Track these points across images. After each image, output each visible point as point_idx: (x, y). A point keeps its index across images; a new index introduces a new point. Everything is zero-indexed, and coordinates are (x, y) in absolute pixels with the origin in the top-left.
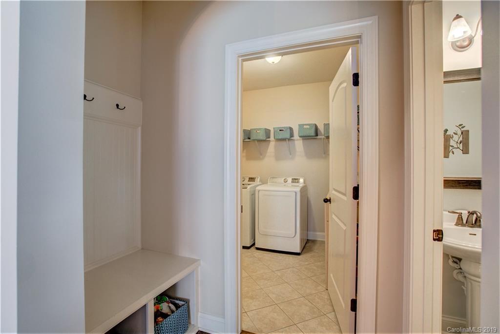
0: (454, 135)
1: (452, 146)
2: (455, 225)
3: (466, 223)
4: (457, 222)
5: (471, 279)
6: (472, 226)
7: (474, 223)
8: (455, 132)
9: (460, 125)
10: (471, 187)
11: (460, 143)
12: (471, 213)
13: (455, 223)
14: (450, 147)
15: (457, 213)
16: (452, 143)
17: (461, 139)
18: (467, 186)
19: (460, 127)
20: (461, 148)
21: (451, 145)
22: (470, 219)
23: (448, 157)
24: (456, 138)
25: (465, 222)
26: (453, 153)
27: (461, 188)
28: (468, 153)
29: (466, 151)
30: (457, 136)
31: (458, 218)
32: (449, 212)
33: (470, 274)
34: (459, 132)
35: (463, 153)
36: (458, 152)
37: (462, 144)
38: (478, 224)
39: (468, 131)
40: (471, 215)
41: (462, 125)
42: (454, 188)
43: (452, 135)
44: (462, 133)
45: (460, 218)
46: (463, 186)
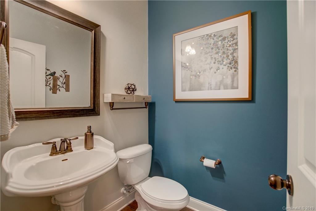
0: (60, 77)
1: (59, 86)
2: (51, 155)
3: (60, 150)
4: (51, 152)
5: (63, 206)
6: (64, 152)
7: (66, 148)
8: (61, 75)
9: (64, 71)
10: (64, 116)
11: (64, 84)
12: (63, 141)
13: (50, 153)
14: (58, 86)
15: (51, 143)
16: (59, 83)
17: (64, 81)
18: (60, 115)
19: (64, 72)
20: (65, 87)
21: (58, 84)
22: (62, 147)
23: (56, 93)
24: (61, 79)
25: (58, 149)
26: (60, 91)
27: (55, 118)
28: (69, 91)
29: (67, 90)
30: (62, 78)
31: (53, 147)
32: (43, 144)
33: (62, 202)
34: (64, 76)
35: (66, 91)
36: (63, 90)
37: (65, 84)
38: (69, 148)
39: (69, 76)
40: (63, 143)
41: (65, 71)
42: (49, 119)
43: (59, 77)
44: (65, 76)
45: (54, 147)
46: (57, 116)
